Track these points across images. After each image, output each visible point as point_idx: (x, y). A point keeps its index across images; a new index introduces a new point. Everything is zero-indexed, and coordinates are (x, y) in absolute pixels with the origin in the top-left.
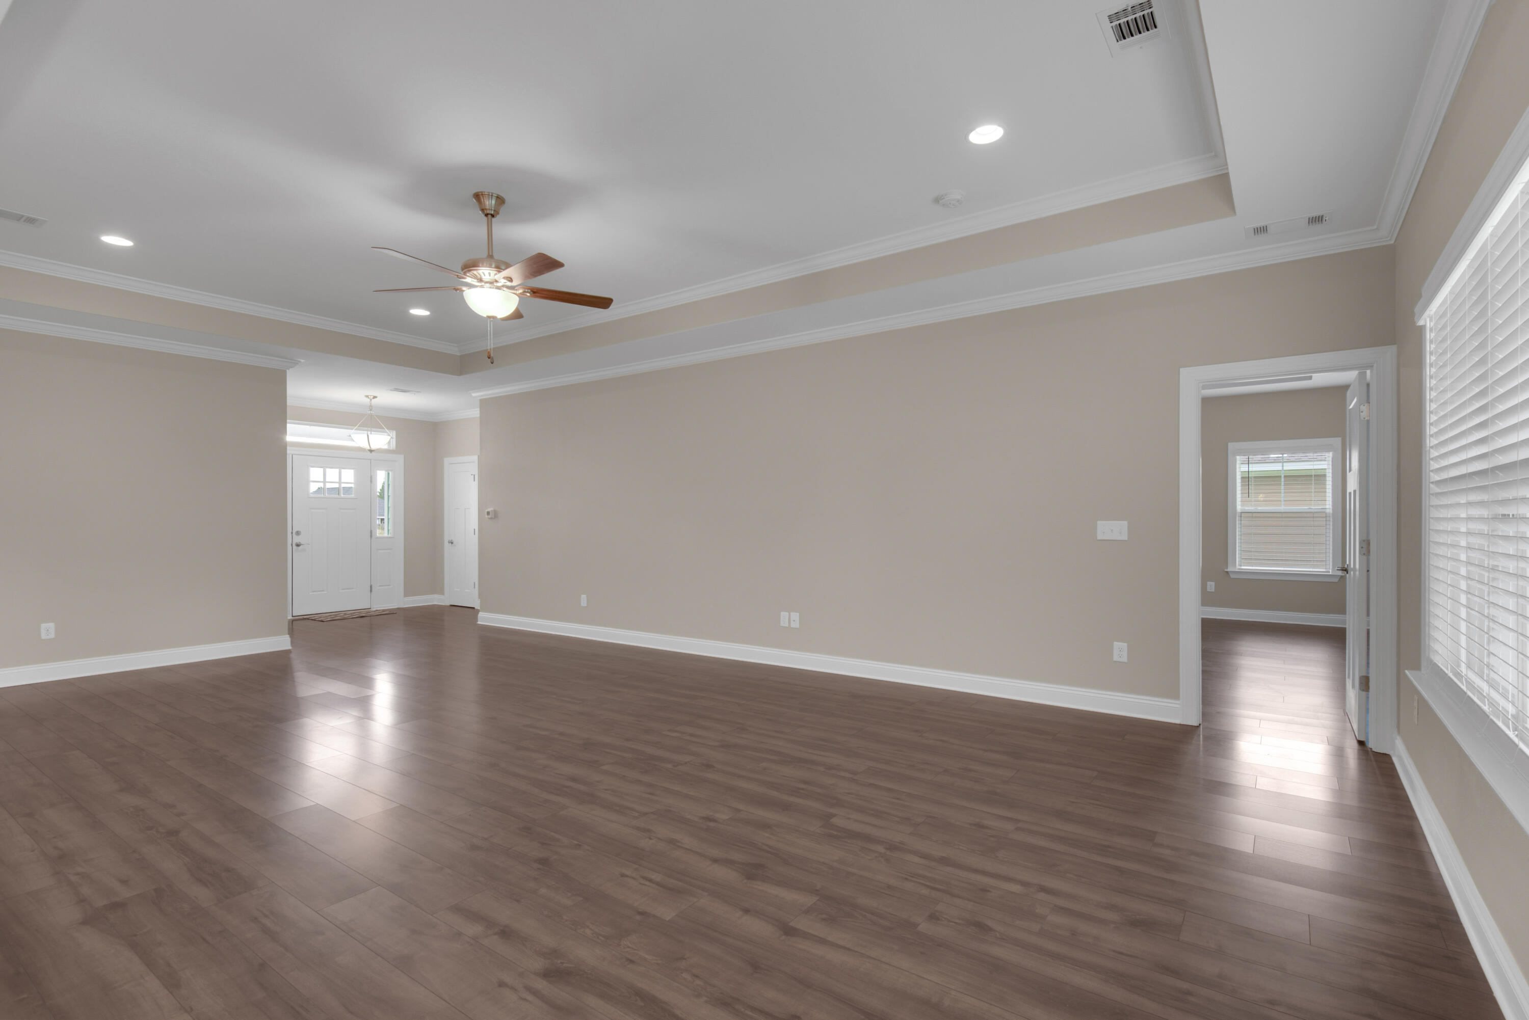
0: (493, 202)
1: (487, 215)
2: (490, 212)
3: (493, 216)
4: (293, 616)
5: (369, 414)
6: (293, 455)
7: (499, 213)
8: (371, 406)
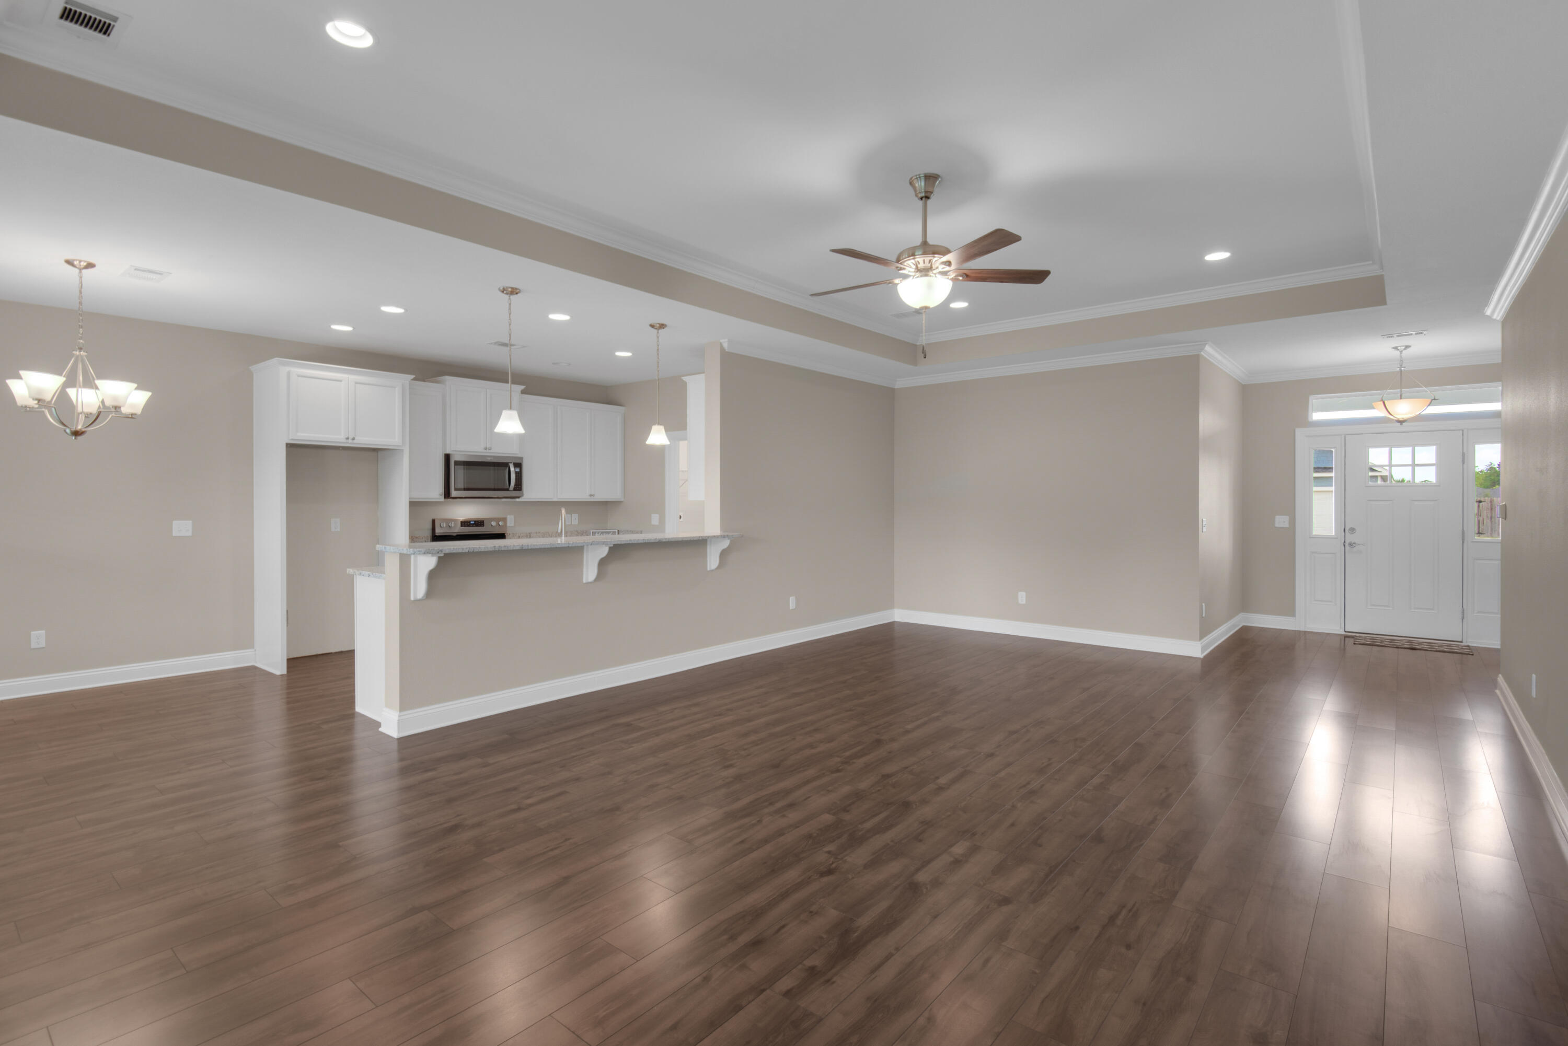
0: (923, 184)
1: (922, 199)
2: (923, 195)
3: (927, 198)
4: (1345, 632)
5: (1401, 371)
6: (1346, 436)
7: (932, 193)
8: (1401, 361)
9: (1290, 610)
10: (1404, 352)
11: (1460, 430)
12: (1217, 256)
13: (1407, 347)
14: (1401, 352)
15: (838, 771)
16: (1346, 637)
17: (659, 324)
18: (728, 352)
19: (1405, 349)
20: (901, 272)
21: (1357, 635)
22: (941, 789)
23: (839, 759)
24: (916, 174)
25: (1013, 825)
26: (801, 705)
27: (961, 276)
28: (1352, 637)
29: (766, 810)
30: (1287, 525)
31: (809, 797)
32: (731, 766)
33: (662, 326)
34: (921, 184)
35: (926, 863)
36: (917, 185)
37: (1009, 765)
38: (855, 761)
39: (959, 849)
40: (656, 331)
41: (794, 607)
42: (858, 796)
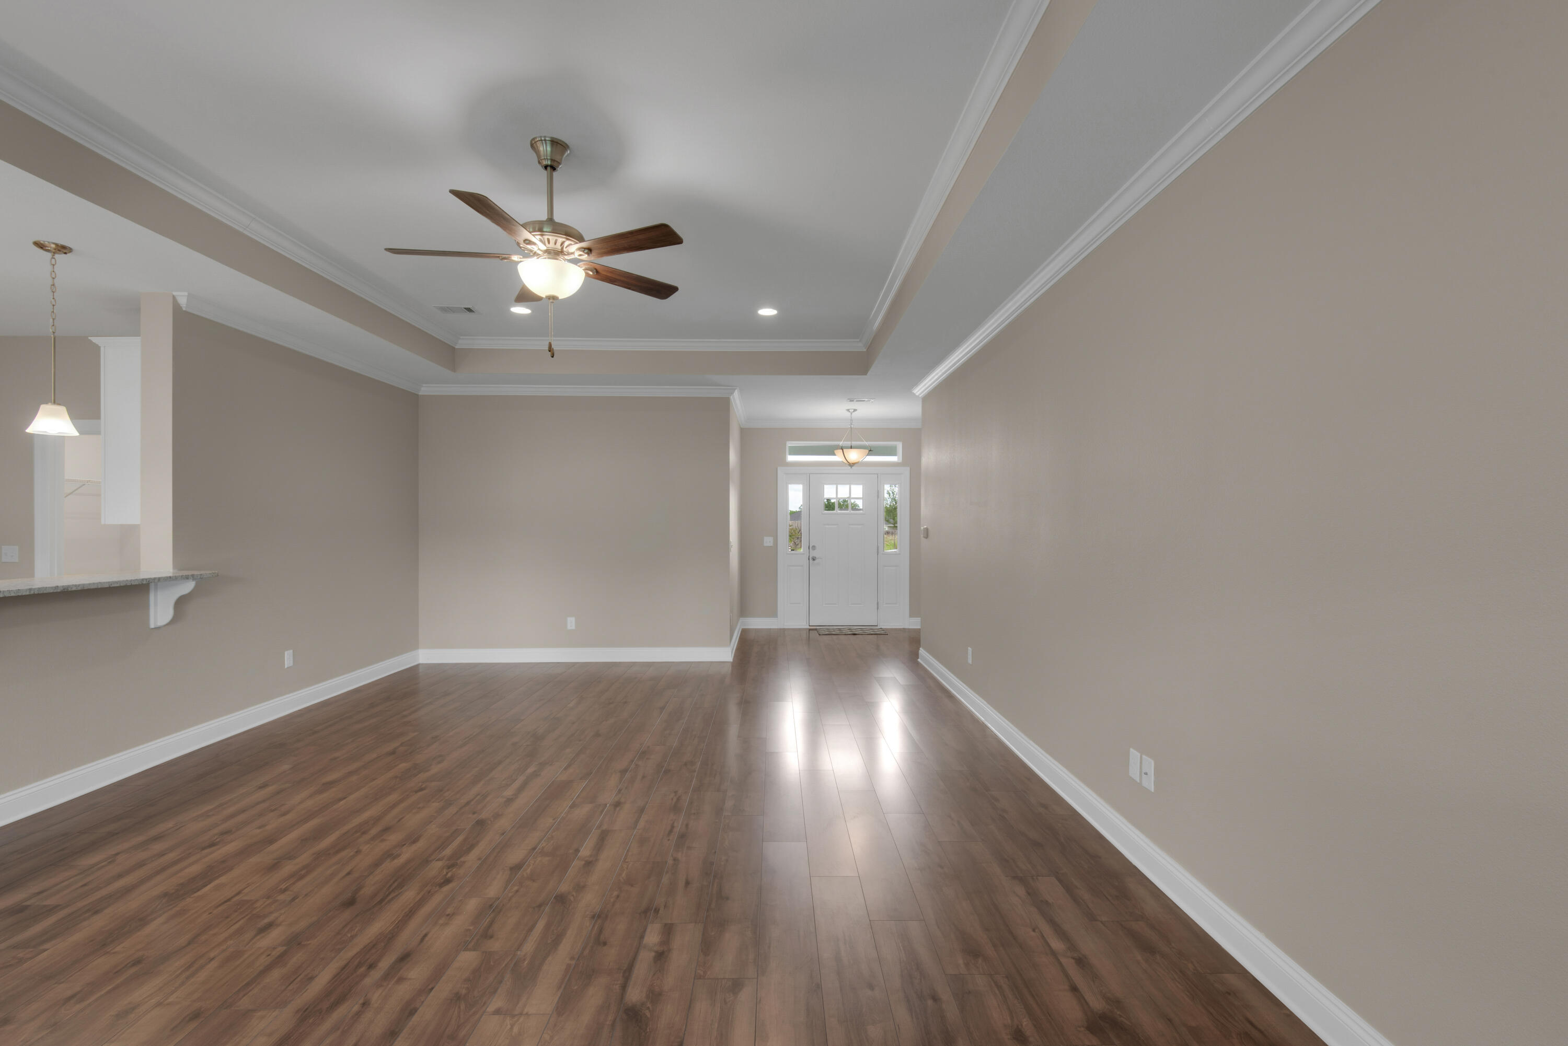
0: (549, 149)
1: (546, 167)
2: (549, 163)
3: (554, 168)
4: (810, 626)
5: (851, 428)
6: (811, 475)
7: (559, 163)
8: (851, 420)
9: (773, 613)
10: (854, 414)
11: (875, 474)
12: (767, 312)
13: (855, 410)
14: (851, 413)
15: (448, 881)
16: (810, 630)
17: (54, 243)
18: (186, 312)
19: (853, 412)
20: (529, 247)
21: (818, 627)
22: (589, 864)
23: (440, 864)
24: (541, 135)
25: (687, 883)
26: (345, 798)
27: (591, 271)
28: (816, 629)
29: (368, 981)
30: (771, 544)
31: (426, 935)
32: (270, 926)
33: (63, 249)
34: (546, 149)
35: (628, 972)
36: (541, 149)
37: (642, 810)
38: (462, 859)
39: (652, 937)
40: (49, 255)
41: (291, 664)
42: (493, 909)
